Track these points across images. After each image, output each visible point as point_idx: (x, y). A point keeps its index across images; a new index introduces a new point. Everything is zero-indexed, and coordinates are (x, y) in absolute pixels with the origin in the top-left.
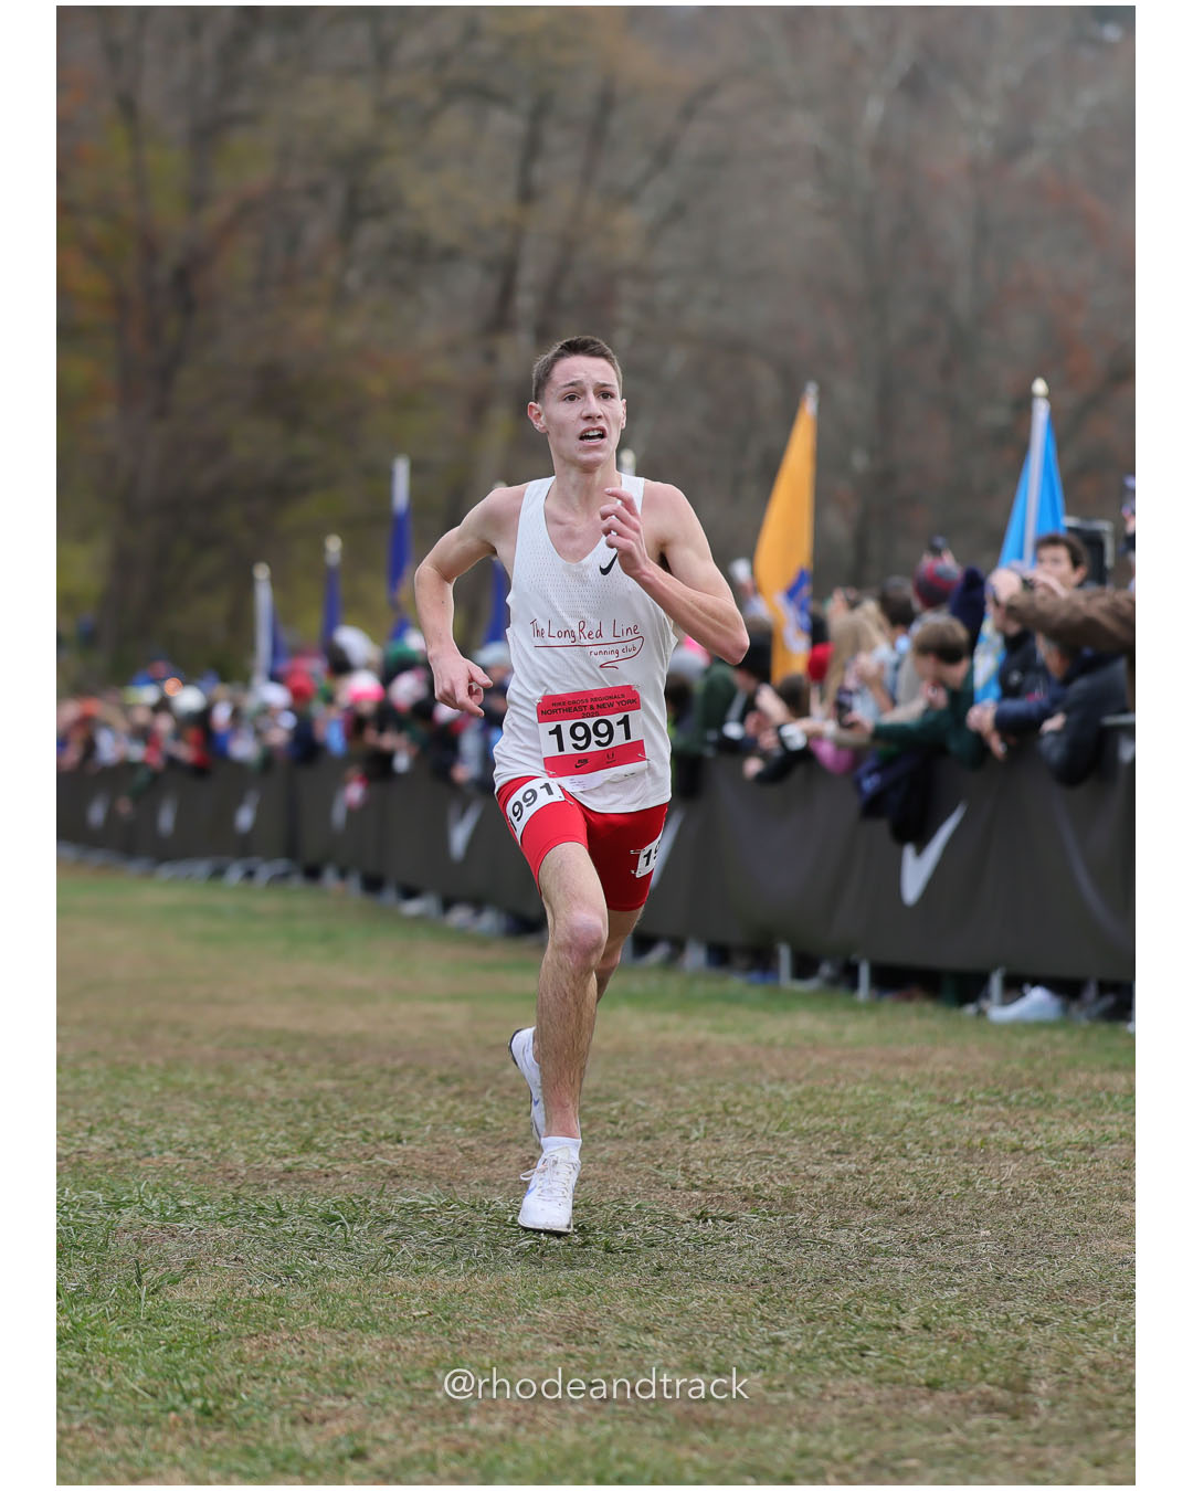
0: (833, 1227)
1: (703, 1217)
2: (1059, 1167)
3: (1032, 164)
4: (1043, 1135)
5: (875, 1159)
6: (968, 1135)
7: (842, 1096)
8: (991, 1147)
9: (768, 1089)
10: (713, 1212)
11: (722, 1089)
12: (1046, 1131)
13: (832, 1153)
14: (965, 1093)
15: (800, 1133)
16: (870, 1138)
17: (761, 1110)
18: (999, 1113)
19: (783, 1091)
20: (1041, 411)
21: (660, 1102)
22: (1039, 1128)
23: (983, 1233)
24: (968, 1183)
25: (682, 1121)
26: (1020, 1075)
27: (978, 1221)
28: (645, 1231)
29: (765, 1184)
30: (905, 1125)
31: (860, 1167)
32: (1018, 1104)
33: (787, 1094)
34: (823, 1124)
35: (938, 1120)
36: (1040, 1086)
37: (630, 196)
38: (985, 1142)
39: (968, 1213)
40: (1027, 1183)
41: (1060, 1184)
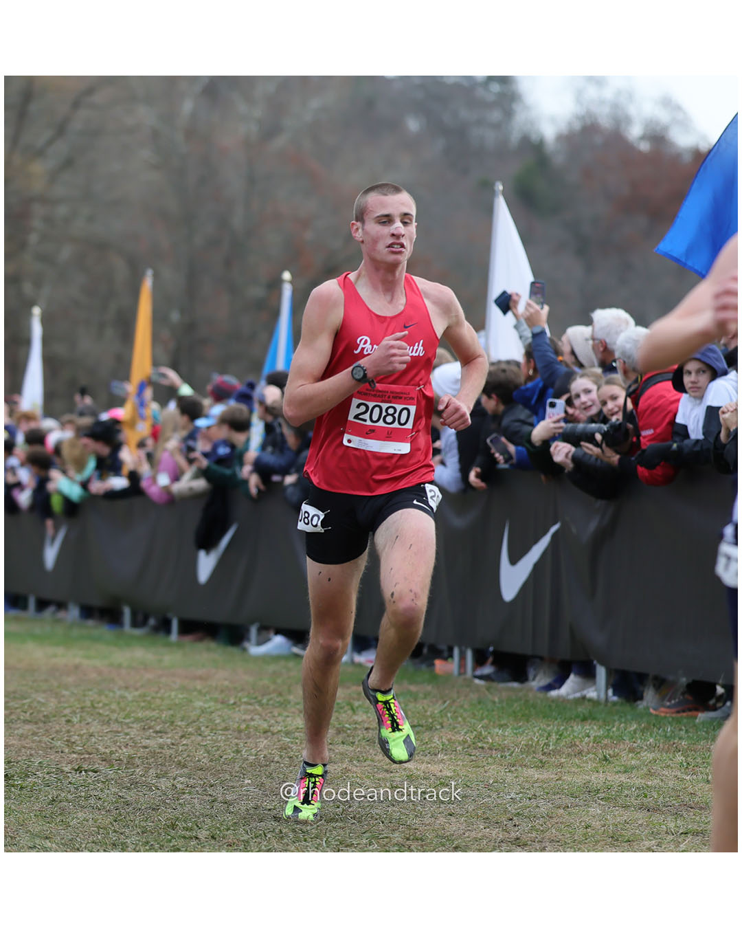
0: (158, 777)
1: (79, 770)
2: (292, 743)
3: (280, 142)
4: (282, 724)
5: (182, 737)
6: (238, 723)
7: (162, 699)
8: (252, 730)
9: (118, 693)
10: (85, 766)
11: (90, 693)
12: (283, 721)
13: (157, 732)
14: (236, 697)
15: (137, 720)
16: (179, 723)
17: (114, 706)
18: (256, 710)
19: (126, 694)
20: (287, 291)
21: (53, 700)
22: (280, 719)
23: (246, 781)
24: (238, 752)
25: (67, 711)
26: (268, 687)
27: (244, 774)
28: (44, 778)
29: (116, 750)
30: (200, 716)
31: (173, 741)
32: (267, 704)
33: (129, 696)
34: (151, 715)
35: (220, 713)
36: (280, 694)
37: (40, 153)
38: (248, 727)
39: (237, 769)
40: (273, 752)
41: (292, 753)
